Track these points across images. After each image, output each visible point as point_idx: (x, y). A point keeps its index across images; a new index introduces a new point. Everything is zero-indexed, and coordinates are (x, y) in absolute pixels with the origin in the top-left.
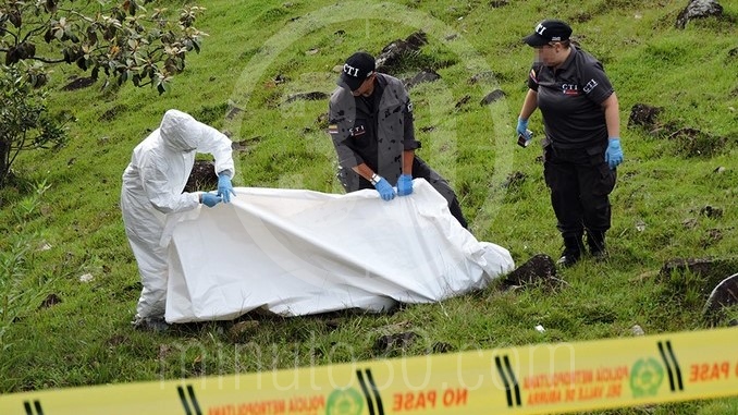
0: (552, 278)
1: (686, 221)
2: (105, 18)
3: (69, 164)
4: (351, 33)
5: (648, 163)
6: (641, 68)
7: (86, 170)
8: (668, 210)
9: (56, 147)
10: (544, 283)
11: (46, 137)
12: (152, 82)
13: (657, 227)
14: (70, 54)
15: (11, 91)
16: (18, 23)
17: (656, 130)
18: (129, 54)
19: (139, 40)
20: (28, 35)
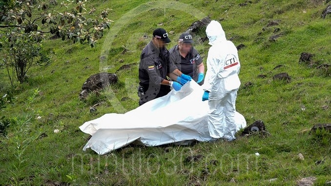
0: (264, 131)
1: (323, 106)
2: (68, 14)
3: (52, 73)
4: (178, 16)
5: (307, 79)
6: (305, 36)
7: (59, 76)
8: (315, 101)
9: (46, 65)
10: (260, 134)
11: (42, 61)
12: (88, 42)
13: (310, 109)
14: (53, 30)
15: (27, 40)
16: (30, 16)
17: (312, 64)
18: (78, 30)
19: (83, 24)
20: (35, 21)
